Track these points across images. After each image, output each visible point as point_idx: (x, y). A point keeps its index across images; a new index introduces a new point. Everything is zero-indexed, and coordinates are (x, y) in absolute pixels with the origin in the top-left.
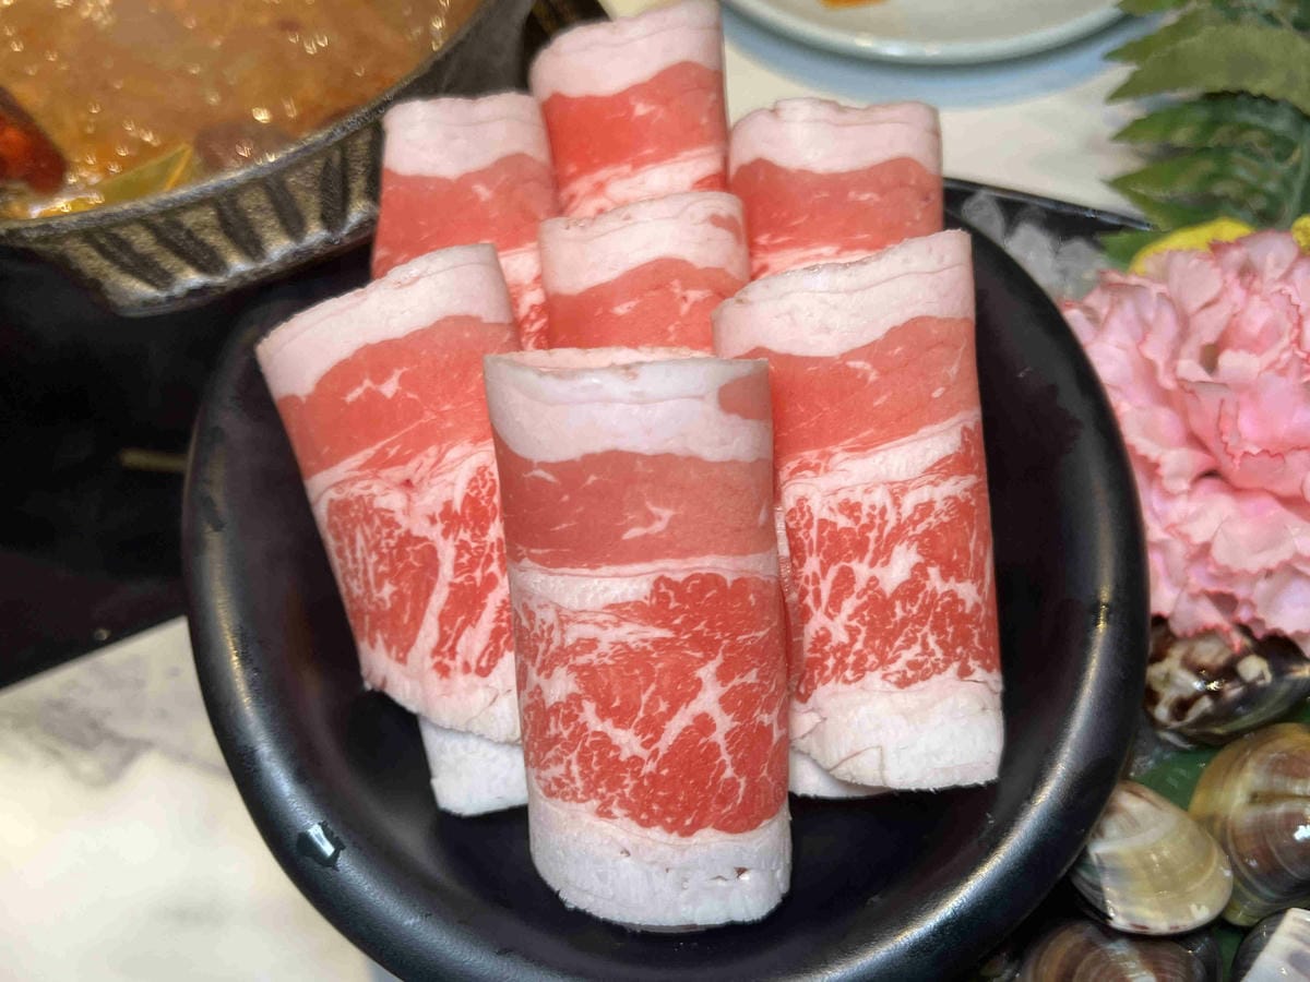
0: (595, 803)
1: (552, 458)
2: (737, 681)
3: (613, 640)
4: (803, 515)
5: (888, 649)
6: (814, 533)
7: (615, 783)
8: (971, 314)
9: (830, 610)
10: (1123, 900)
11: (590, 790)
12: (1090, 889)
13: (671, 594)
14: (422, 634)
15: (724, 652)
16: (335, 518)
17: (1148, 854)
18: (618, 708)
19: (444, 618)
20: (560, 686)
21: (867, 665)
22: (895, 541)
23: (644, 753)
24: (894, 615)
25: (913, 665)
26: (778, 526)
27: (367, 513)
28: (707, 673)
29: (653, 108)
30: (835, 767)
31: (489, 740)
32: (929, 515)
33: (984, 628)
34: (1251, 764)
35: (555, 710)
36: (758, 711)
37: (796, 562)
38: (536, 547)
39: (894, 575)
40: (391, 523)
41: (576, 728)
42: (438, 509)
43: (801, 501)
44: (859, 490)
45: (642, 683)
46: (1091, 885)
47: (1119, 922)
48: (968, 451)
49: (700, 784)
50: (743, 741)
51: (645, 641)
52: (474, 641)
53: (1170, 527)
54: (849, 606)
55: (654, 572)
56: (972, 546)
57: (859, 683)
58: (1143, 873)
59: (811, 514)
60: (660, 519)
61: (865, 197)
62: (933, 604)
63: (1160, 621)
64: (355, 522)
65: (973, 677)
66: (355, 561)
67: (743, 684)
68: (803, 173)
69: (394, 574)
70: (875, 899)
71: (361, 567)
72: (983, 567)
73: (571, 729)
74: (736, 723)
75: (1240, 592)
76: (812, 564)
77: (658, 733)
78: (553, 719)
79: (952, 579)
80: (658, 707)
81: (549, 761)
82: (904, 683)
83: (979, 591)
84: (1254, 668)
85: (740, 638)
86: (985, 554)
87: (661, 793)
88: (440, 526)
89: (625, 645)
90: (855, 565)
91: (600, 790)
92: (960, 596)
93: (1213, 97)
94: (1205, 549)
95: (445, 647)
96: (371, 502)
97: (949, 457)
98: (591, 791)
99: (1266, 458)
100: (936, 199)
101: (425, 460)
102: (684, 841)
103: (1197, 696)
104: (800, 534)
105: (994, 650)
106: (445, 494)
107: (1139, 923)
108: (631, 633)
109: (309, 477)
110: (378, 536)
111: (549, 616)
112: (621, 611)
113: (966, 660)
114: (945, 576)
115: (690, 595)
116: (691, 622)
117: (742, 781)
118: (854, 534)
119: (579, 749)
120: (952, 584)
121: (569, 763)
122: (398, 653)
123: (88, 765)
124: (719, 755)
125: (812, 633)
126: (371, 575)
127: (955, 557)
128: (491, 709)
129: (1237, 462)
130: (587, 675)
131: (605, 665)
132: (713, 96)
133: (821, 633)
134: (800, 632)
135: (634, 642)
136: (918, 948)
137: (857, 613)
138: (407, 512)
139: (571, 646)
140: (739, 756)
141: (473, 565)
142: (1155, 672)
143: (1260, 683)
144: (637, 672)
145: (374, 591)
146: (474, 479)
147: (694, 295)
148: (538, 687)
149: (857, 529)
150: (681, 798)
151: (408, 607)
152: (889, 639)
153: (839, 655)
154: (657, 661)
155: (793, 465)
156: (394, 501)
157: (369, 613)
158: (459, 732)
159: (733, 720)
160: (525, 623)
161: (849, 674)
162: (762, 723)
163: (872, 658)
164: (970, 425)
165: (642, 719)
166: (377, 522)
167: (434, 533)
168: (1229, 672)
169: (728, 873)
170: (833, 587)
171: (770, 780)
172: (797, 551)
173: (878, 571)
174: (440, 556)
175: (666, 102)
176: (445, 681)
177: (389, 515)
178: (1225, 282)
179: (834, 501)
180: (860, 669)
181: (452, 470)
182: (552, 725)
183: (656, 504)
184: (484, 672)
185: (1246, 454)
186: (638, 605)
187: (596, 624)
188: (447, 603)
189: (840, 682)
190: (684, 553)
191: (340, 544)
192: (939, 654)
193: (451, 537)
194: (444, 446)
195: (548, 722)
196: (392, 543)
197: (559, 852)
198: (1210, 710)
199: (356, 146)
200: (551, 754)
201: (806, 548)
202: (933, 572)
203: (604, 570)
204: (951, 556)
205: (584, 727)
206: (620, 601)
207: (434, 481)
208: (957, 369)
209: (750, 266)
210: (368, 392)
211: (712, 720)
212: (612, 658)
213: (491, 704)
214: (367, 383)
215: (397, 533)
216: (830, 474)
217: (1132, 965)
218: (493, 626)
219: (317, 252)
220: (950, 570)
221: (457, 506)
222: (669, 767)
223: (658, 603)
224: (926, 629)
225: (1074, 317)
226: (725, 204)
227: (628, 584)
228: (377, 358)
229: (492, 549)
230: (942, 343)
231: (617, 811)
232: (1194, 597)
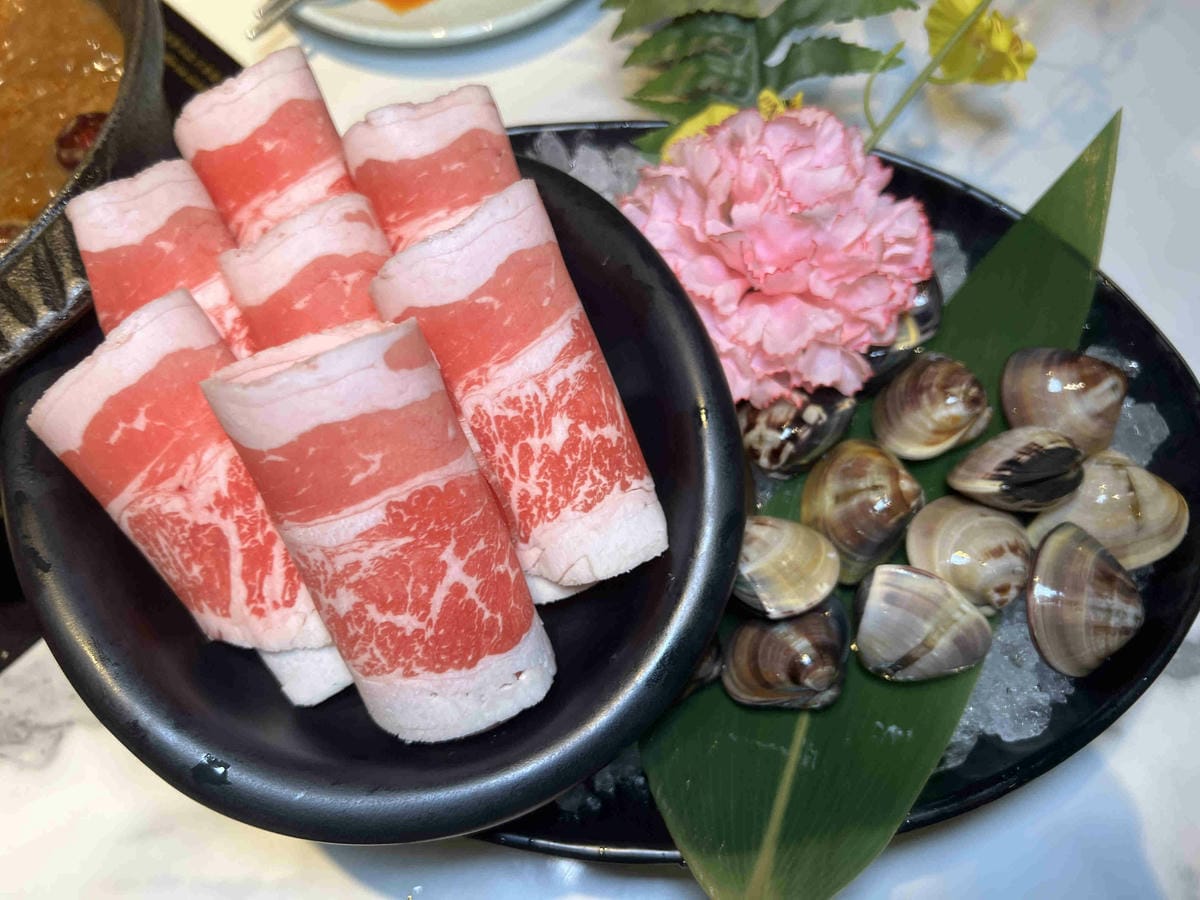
0: (400, 670)
1: (275, 445)
2: (471, 552)
3: (372, 557)
4: (482, 418)
5: (569, 489)
6: (494, 427)
7: (409, 652)
8: (552, 237)
9: (523, 476)
10: (773, 598)
11: (393, 663)
12: (749, 598)
13: (402, 511)
14: (234, 593)
15: (455, 536)
16: (138, 530)
17: (780, 563)
18: (392, 602)
19: (246, 576)
20: (345, 601)
21: (560, 505)
22: (551, 415)
23: (422, 625)
24: (566, 465)
25: (590, 494)
26: (466, 432)
27: (160, 519)
28: (447, 555)
29: (277, 142)
30: (561, 579)
31: (311, 649)
32: (568, 390)
33: (629, 451)
34: (830, 477)
35: (348, 617)
36: (494, 565)
37: (488, 451)
38: (290, 511)
39: (558, 438)
40: (180, 522)
41: (367, 625)
42: (212, 500)
43: (478, 408)
44: (515, 387)
45: (403, 579)
46: (748, 595)
47: (774, 612)
48: (580, 334)
49: (470, 630)
50: (490, 590)
51: (393, 550)
52: (275, 583)
53: (733, 339)
54: (534, 469)
55: (382, 502)
56: (603, 400)
57: (558, 518)
58: (779, 577)
59: (487, 415)
60: (373, 462)
61: (455, 167)
62: (590, 449)
63: (743, 403)
64: (153, 528)
65: (633, 487)
66: (164, 556)
67: (477, 552)
68: (404, 163)
69: (197, 557)
70: (614, 656)
71: (171, 559)
72: (616, 412)
73: (364, 627)
74: (481, 580)
75: (790, 368)
76: (500, 449)
77: (427, 608)
78: (349, 624)
79: (597, 428)
80: (420, 590)
81: (357, 653)
82: (587, 508)
83: (618, 429)
84: (813, 413)
85: (464, 522)
86: (614, 400)
87: (444, 647)
88: (217, 512)
89: (381, 558)
90: (529, 440)
91: (400, 660)
92: (606, 437)
93: (679, 21)
94: (759, 346)
95: (255, 596)
96: (159, 511)
97: (568, 345)
98: (395, 662)
99: (779, 273)
100: (507, 151)
101: (187, 466)
102: (472, 671)
103: (783, 444)
104: (485, 431)
105: (641, 464)
106: (213, 486)
107: (786, 610)
108: (382, 549)
109: (108, 503)
110: (174, 534)
111: (318, 556)
112: (368, 536)
113: (624, 477)
114: (592, 427)
115: (415, 507)
116: (422, 526)
117: (499, 617)
118: (522, 420)
119: (374, 638)
120: (599, 431)
121: (372, 649)
122: (221, 611)
123: (29, 755)
124: (476, 606)
125: (517, 496)
126: (180, 562)
127: (595, 412)
128: (305, 628)
129: (762, 281)
130: (361, 587)
131: (372, 577)
132: (320, 120)
133: (522, 494)
134: (506, 498)
135: (387, 554)
136: (651, 682)
137: (541, 472)
138: (189, 509)
139: (342, 572)
140: (491, 601)
141: (252, 532)
142: (751, 437)
143: (820, 422)
144: (396, 573)
145: (187, 573)
146: (231, 469)
147: (352, 278)
148: (330, 606)
149: (522, 415)
150: (459, 645)
151: (216, 576)
152: (568, 485)
153: (539, 504)
154: (407, 561)
155: (462, 384)
156: (176, 504)
157: (190, 589)
158: (287, 651)
159: (477, 579)
160: (303, 565)
161: (550, 515)
162: (499, 573)
163: (561, 499)
164: (577, 317)
165: (413, 603)
166: (169, 524)
167: (215, 518)
168: (798, 421)
169: (511, 679)
170: (520, 460)
171: (518, 607)
172: (486, 443)
173: (546, 439)
174: (225, 533)
175: (284, 135)
176: (263, 620)
177: (176, 516)
178: (721, 157)
179: (500, 401)
180: (556, 509)
181: (211, 468)
182: (350, 628)
183: (367, 453)
184: (290, 604)
185: (766, 274)
186: (381, 528)
187: (355, 551)
188: (244, 565)
189: (546, 523)
190: (399, 481)
191: (149, 547)
192: (604, 481)
193: (229, 517)
194: (199, 452)
195: (346, 627)
196: (186, 535)
197: (388, 710)
198: (794, 451)
199: (53, 236)
200: (356, 648)
201: (492, 439)
202: (583, 427)
203: (346, 511)
204: (591, 412)
205: (373, 623)
206: (365, 529)
207: (201, 480)
208: (555, 278)
209: (389, 241)
210: (125, 431)
211: (462, 585)
212: (375, 570)
213: (304, 624)
214: (122, 425)
215: (187, 526)
216: (490, 384)
217: (791, 637)
218: (284, 569)
219: (51, 330)
220: (594, 422)
221: (225, 493)
222: (444, 627)
223: (394, 521)
224: (591, 467)
225: (628, 210)
226: (354, 202)
227: (369, 514)
228: (122, 404)
229: (263, 515)
230: (537, 266)
231: (417, 670)
232: (760, 381)
